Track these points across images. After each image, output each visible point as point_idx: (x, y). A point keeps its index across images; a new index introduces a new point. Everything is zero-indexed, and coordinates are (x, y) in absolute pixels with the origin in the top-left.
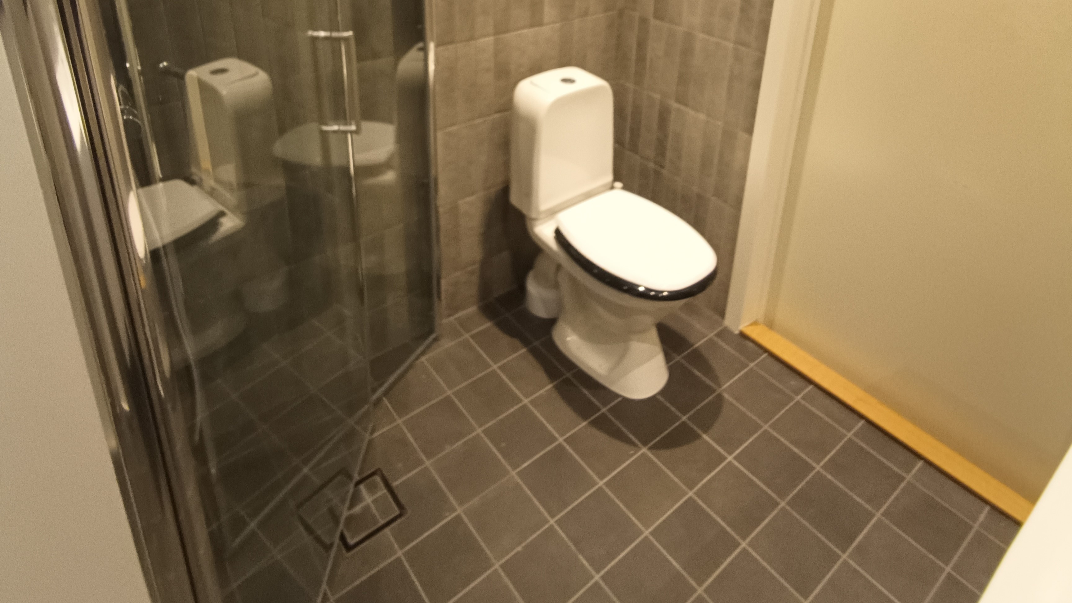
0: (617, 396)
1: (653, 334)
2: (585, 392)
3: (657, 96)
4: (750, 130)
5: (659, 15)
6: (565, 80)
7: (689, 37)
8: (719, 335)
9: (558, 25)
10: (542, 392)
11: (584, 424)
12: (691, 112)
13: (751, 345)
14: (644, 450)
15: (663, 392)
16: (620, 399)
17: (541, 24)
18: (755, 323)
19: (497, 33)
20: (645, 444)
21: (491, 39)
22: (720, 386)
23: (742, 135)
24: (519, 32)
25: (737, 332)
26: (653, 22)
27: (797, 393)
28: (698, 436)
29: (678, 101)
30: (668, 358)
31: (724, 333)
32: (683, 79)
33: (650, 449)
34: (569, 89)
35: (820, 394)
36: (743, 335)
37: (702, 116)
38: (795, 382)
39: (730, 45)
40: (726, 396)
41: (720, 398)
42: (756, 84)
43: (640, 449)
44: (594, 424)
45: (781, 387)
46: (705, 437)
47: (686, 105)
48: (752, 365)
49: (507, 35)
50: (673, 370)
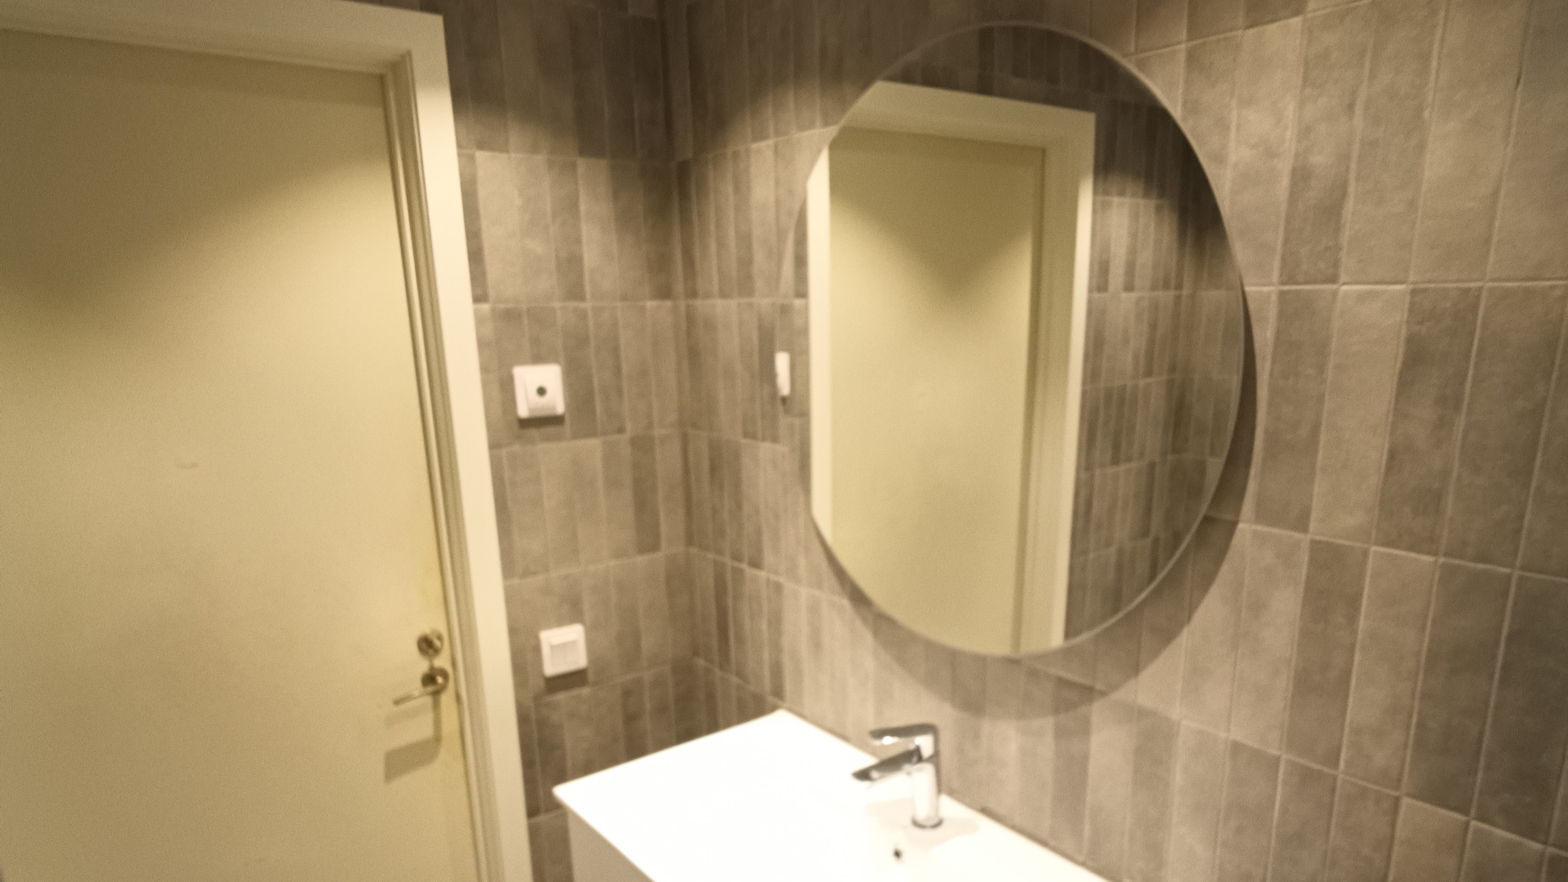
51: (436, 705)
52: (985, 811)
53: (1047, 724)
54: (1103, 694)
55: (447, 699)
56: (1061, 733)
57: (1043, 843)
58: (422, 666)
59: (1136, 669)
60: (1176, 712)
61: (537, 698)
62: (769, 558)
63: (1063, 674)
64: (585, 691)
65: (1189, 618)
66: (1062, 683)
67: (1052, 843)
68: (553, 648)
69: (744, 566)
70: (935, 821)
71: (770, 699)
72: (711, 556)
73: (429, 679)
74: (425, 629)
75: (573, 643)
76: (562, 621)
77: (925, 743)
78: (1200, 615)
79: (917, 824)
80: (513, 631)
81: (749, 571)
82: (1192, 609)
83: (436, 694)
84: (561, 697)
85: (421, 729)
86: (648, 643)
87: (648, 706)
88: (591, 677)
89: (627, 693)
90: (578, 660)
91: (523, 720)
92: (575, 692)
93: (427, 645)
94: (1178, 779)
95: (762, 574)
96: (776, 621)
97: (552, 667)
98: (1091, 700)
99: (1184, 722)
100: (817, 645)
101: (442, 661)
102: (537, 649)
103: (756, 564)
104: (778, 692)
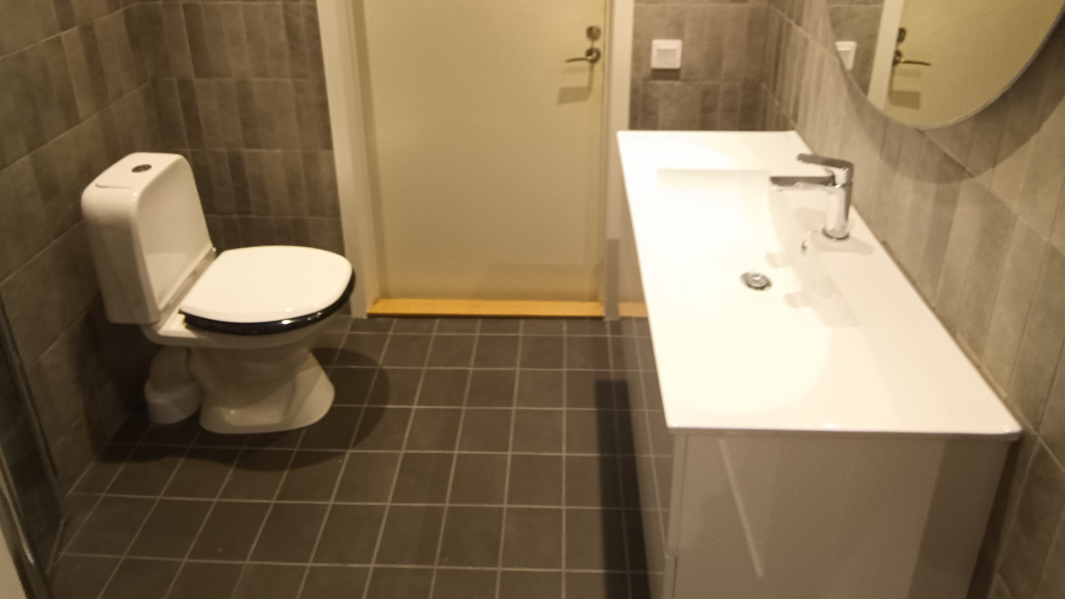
0: (300, 430)
1: (312, 359)
2: (269, 449)
3: (223, 150)
4: (329, 145)
5: (200, 72)
6: (138, 169)
7: (243, 85)
8: (353, 328)
9: (95, 116)
10: (227, 479)
11: (285, 473)
12: (265, 151)
13: (381, 319)
14: (349, 452)
15: (336, 400)
16: (304, 431)
17: (79, 122)
18: (376, 302)
19: (32, 148)
20: (347, 448)
21: (26, 158)
22: (376, 364)
23: (324, 153)
24: (57, 138)
25: (365, 317)
26: (197, 82)
27: (431, 330)
28: (382, 411)
29: (247, 146)
30: (326, 371)
31: (357, 324)
32: (247, 124)
33: (354, 447)
34: (147, 178)
35: (446, 321)
36: (372, 316)
37: (279, 151)
38: (425, 325)
39: (289, 81)
40: (386, 367)
41: (382, 371)
42: (324, 106)
43: (344, 454)
44: (296, 465)
45: (419, 334)
46: (389, 406)
47: (259, 147)
48: (391, 333)
49: (44, 147)
50: (333, 378)
51: (592, 69)
52: (884, 244)
53: (931, 188)
54: (971, 175)
55: (598, 66)
56: (939, 199)
57: (913, 282)
58: (587, 45)
59: (995, 162)
60: (1016, 206)
61: (645, 80)
62: (805, 20)
63: (948, 151)
64: (677, 84)
65: (1039, 127)
66: (947, 159)
67: (919, 284)
68: (659, 51)
69: (793, 22)
70: (841, 236)
71: (791, 122)
72: (779, 12)
73: (589, 52)
74: (593, 23)
75: (673, 51)
76: (669, 36)
77: (840, 174)
78: (1047, 126)
79: (826, 234)
80: (636, 35)
81: (795, 27)
82: (1043, 118)
83: (593, 61)
84: (660, 83)
85: (581, 80)
86: (727, 64)
87: (720, 105)
88: (683, 75)
89: (706, 93)
90: (675, 63)
91: (634, 91)
92: (670, 82)
93: (592, 33)
94: (1008, 266)
95: (801, 30)
96: (802, 66)
97: (657, 63)
98: (961, 179)
99: (1020, 217)
100: (818, 90)
101: (598, 45)
102: (649, 50)
103: (799, 23)
104: (795, 118)
